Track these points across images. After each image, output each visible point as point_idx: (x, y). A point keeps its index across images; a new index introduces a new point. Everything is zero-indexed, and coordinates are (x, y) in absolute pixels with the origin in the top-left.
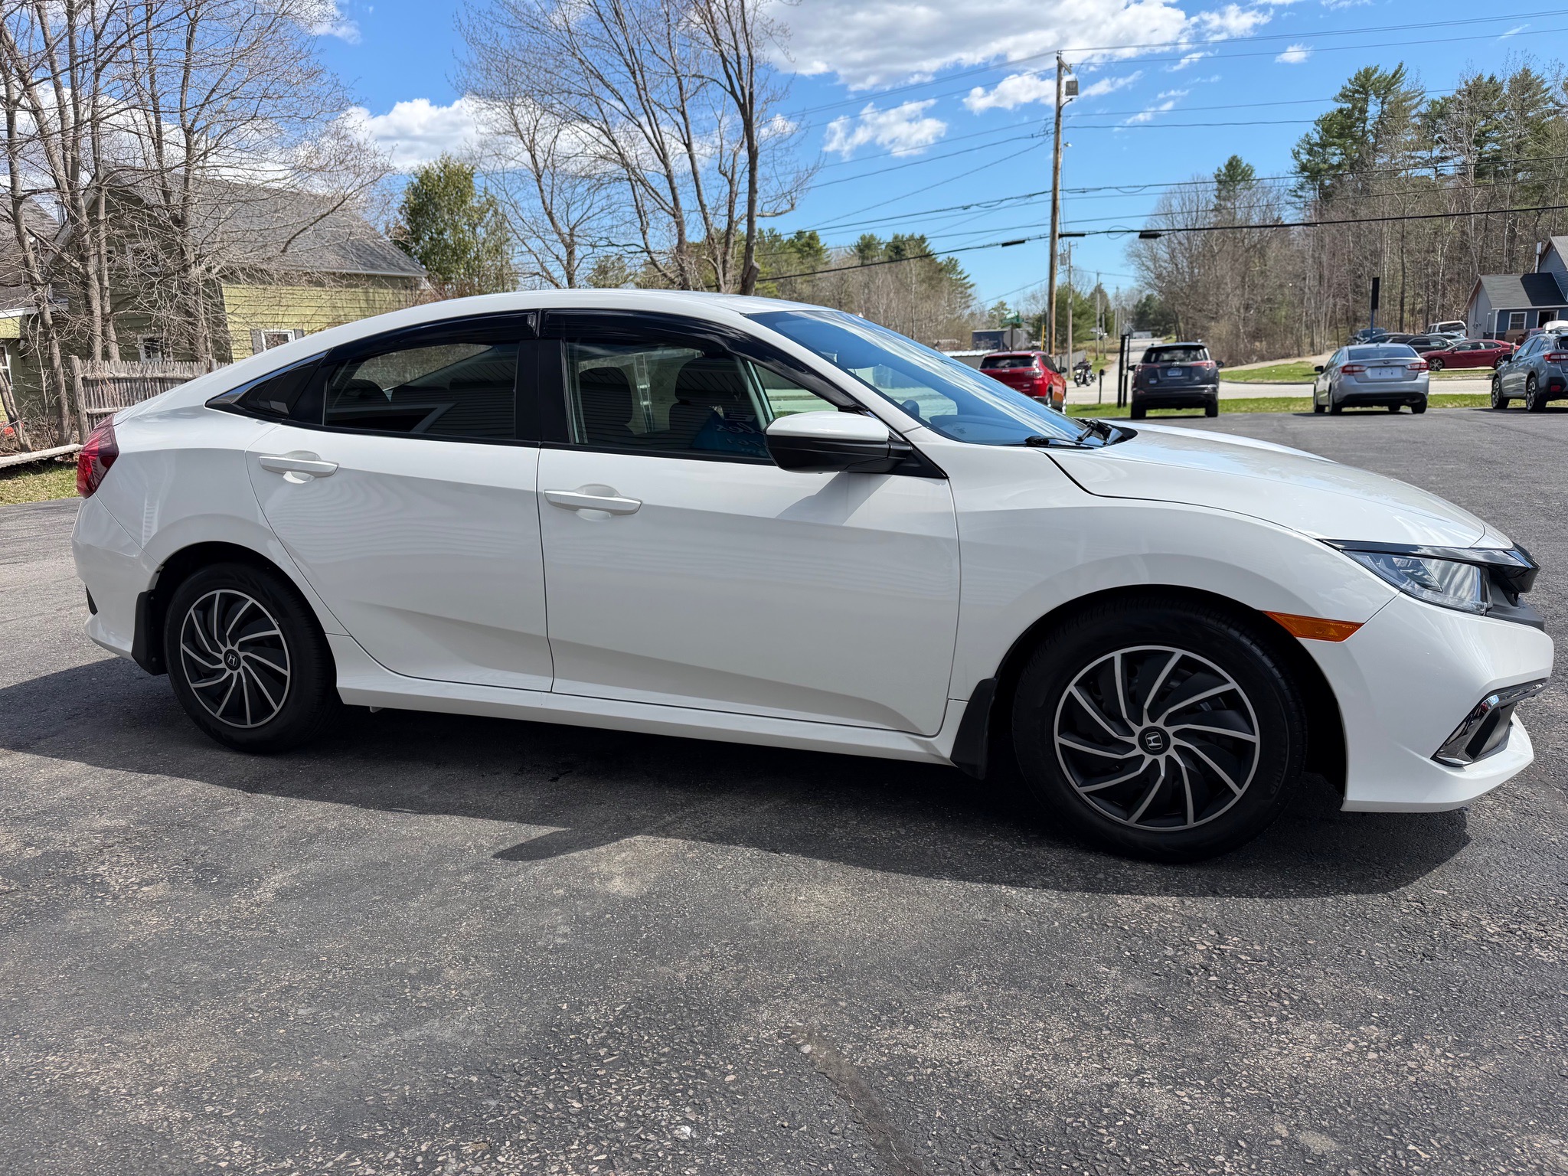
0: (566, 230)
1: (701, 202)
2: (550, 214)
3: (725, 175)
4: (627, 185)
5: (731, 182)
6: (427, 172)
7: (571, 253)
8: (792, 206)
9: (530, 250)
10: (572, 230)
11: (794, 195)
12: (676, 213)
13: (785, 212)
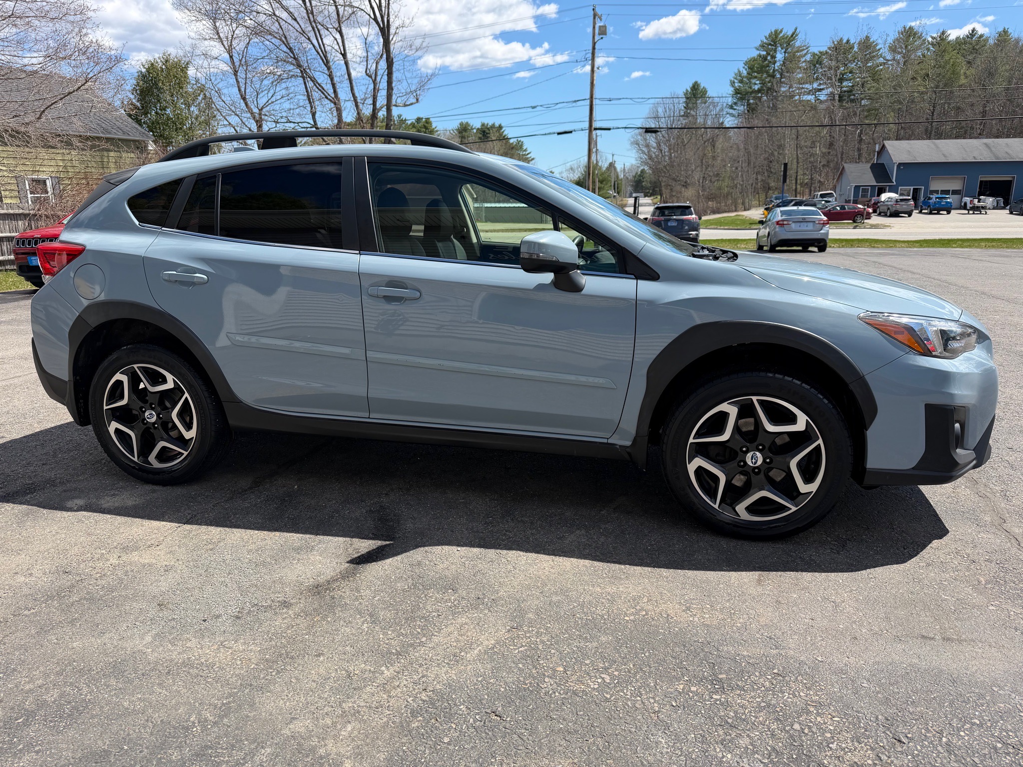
0: (256, 110)
1: (353, 95)
2: (244, 99)
3: (370, 76)
4: (301, 80)
5: (374, 82)
6: (152, 64)
7: (260, 127)
8: (417, 100)
9: (230, 124)
10: (261, 110)
11: (418, 92)
12: (336, 101)
13: (412, 104)
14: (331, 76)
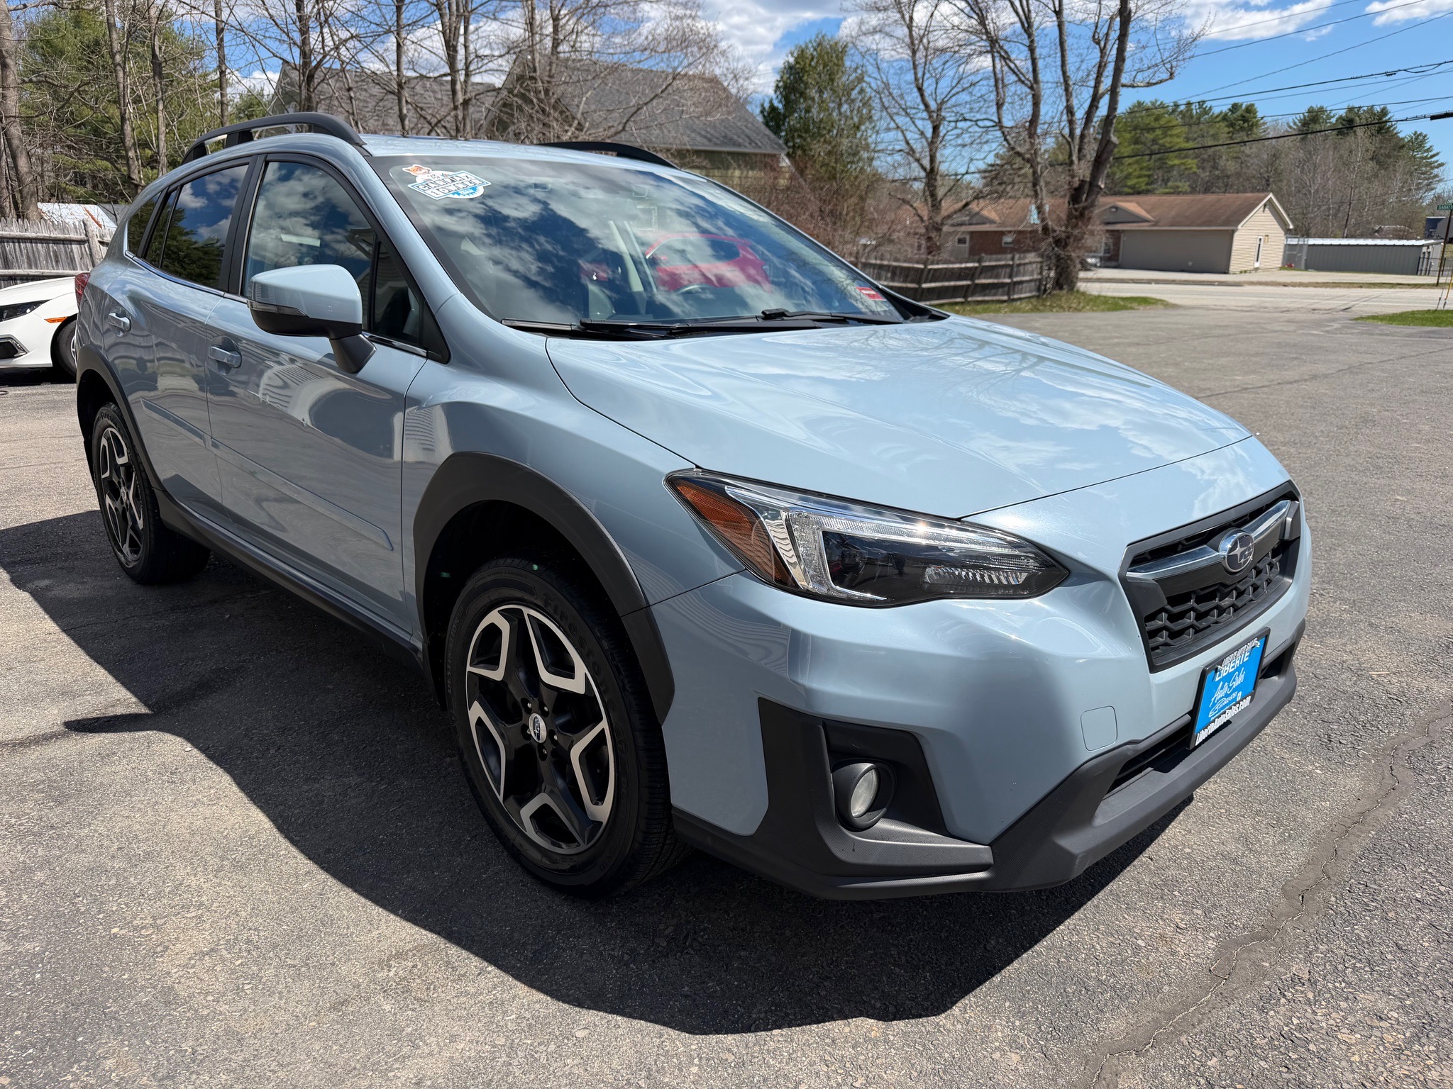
0: (933, 106)
1: (1064, 73)
2: (920, 90)
3: (1098, 43)
4: (989, 56)
5: (1102, 51)
7: (936, 129)
8: (1172, 74)
9: (898, 127)
10: (940, 106)
11: (1174, 64)
12: (1034, 86)
13: (1161, 82)
14: (1032, 50)
